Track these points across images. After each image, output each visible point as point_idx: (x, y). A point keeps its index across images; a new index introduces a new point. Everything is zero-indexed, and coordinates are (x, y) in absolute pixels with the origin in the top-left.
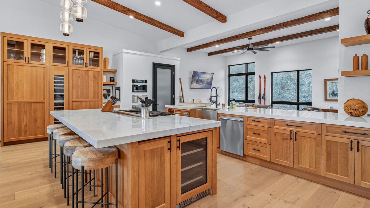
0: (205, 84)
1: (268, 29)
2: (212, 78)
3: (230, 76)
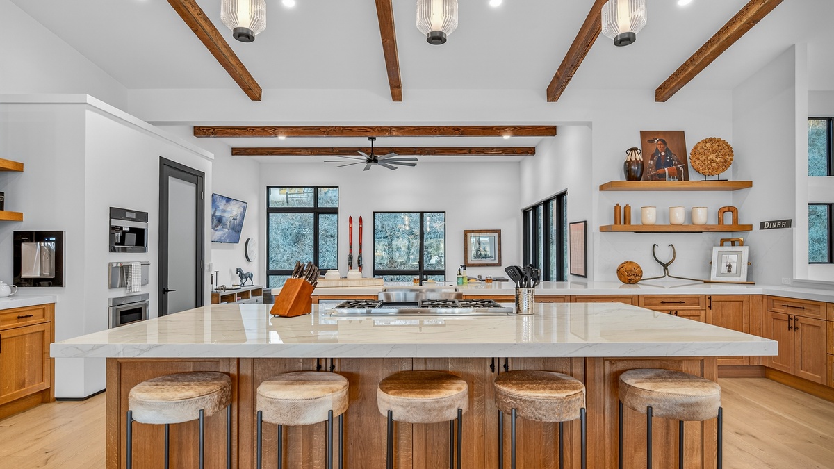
0: (226, 230)
1: (430, 131)
2: (243, 215)
3: (270, 210)
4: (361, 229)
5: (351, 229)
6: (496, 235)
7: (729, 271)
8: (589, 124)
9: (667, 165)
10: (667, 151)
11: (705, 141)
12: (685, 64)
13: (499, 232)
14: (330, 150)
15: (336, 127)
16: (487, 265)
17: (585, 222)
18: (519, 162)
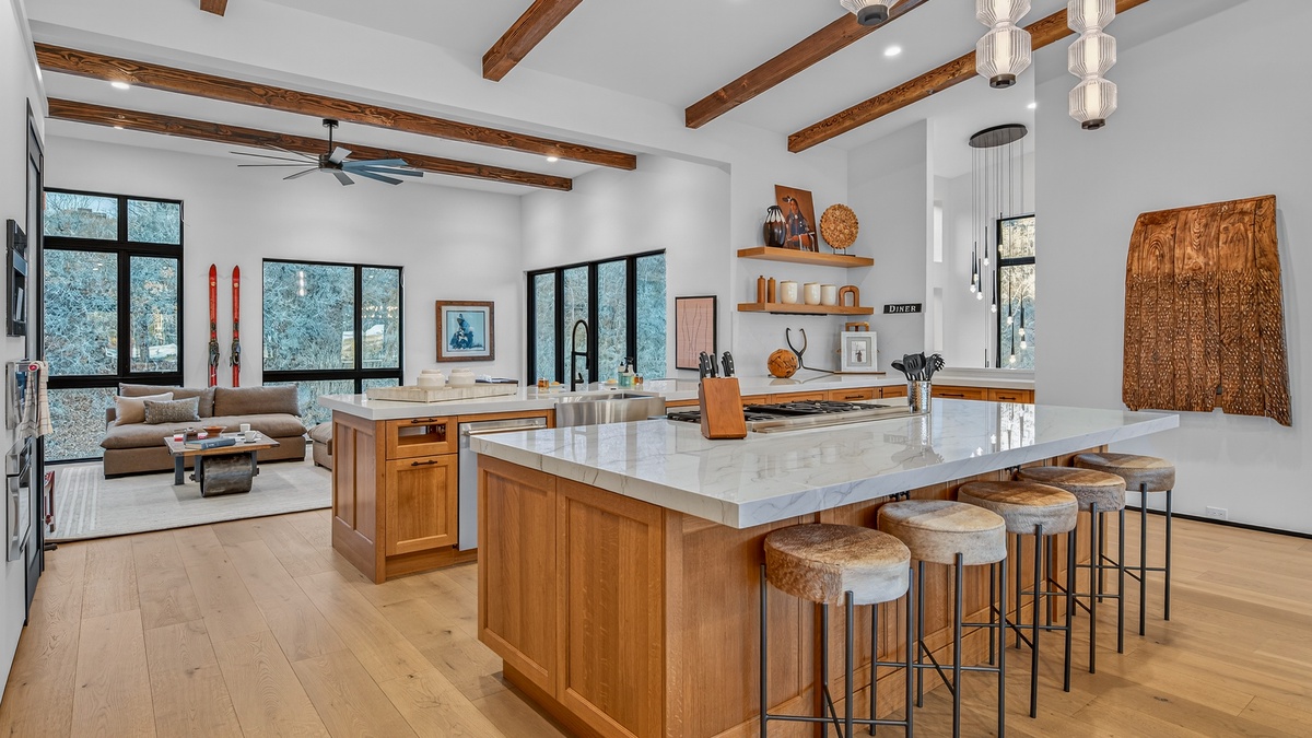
4: (236, 292)
5: (213, 291)
6: (487, 309)
7: (859, 359)
8: (726, 168)
9: (802, 230)
10: (799, 213)
11: (834, 208)
12: (838, 115)
13: (491, 305)
14: (212, 129)
15: (287, 91)
16: (473, 359)
17: (715, 297)
18: (521, 196)
